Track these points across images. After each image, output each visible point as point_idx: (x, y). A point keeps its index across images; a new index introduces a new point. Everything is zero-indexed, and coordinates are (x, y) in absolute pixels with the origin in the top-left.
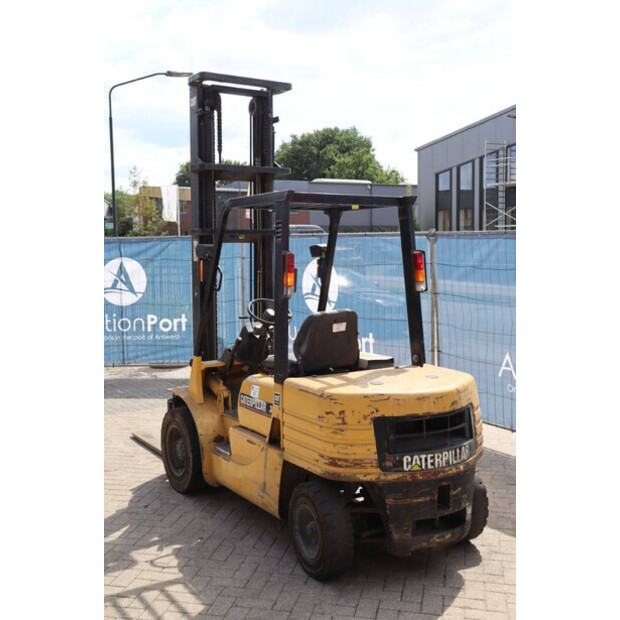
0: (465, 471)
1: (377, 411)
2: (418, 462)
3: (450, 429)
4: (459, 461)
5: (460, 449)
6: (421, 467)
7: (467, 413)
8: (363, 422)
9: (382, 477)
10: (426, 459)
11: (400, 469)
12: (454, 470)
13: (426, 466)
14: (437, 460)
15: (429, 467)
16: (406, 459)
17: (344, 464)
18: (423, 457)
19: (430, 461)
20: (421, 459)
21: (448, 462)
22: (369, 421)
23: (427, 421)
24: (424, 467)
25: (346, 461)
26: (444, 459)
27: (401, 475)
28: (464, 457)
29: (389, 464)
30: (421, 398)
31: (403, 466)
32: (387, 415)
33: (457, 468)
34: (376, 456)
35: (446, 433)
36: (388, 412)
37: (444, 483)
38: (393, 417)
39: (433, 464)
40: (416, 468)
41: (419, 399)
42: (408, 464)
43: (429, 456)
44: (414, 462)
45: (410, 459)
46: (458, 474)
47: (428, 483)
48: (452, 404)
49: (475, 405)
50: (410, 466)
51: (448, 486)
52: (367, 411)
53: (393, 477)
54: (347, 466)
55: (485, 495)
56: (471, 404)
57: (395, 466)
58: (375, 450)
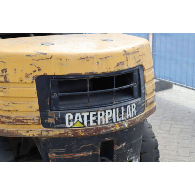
0: (130, 128)
1: (39, 70)
2: (81, 120)
3: (115, 89)
4: (123, 118)
5: (125, 107)
6: (83, 123)
7: (136, 73)
8: (25, 80)
9: (44, 134)
10: (88, 117)
11: (62, 125)
12: (118, 127)
13: (89, 123)
14: (99, 117)
15: (92, 123)
16: (68, 116)
17: (7, 120)
18: (85, 114)
19: (92, 119)
20: (83, 117)
21: (111, 120)
22: (31, 79)
23: (90, 80)
24: (86, 124)
25: (8, 117)
26: (107, 117)
27: (62, 131)
28: (129, 115)
29: (51, 121)
30: (84, 58)
31: (65, 123)
32: (49, 74)
33: (120, 125)
34: (38, 114)
35: (112, 92)
36: (51, 71)
37: (107, 139)
38: (54, 76)
39: (95, 121)
40: (78, 125)
41: (81, 58)
42: (69, 121)
43: (91, 114)
44: (76, 120)
45: (72, 117)
46: (122, 131)
47: (89, 138)
48: (118, 65)
49: (146, 67)
50: (72, 123)
51: (112, 141)
52: (29, 70)
53: (55, 132)
54: (9, 123)
55: (156, 148)
56: (142, 66)
57: (57, 123)
58: (38, 108)
